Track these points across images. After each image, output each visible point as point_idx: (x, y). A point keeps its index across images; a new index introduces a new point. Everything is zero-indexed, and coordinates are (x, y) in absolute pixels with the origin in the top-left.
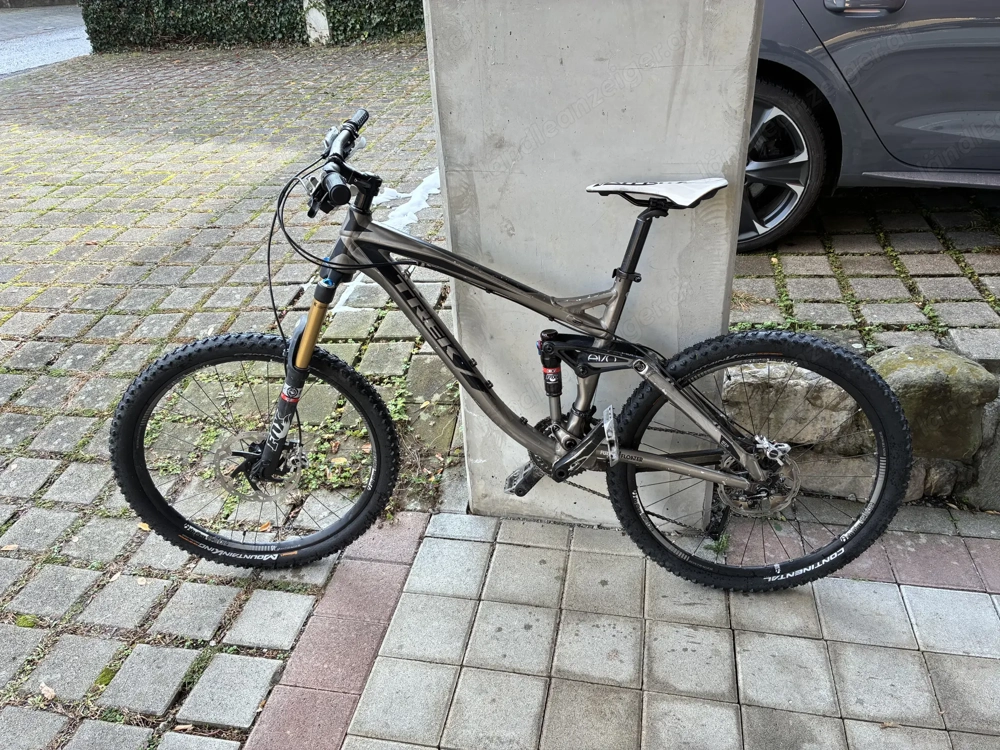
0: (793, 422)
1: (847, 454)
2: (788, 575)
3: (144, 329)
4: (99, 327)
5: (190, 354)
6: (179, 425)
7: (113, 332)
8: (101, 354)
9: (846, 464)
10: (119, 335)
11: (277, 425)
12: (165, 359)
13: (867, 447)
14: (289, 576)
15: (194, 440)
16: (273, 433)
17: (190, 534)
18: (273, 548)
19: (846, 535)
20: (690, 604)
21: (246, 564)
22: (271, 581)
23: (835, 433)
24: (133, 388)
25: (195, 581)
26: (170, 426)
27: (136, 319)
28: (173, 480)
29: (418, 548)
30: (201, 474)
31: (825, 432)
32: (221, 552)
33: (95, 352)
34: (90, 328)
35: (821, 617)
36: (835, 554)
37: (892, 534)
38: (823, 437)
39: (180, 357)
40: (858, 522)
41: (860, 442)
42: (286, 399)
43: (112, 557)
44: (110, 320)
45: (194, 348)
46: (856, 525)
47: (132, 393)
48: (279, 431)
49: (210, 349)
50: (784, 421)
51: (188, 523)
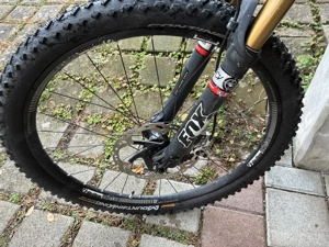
3: (40, 14)
4: (13, 13)
5: (85, 22)
6: (67, 82)
7: (21, 16)
8: (14, 30)
10: (25, 18)
11: (197, 123)
12: (48, 28)
14: (167, 221)
15: (78, 93)
16: (188, 131)
17: (88, 196)
18: (155, 202)
21: (133, 212)
22: (154, 226)
24: (10, 69)
25: (91, 220)
26: (62, 83)
27: (34, 9)
28: (67, 124)
29: (264, 199)
30: (86, 120)
32: (114, 206)
33: (11, 29)
34: (8, 13)
39: (70, 25)
42: (220, 93)
43: (27, 191)
44: (19, 9)
45: (91, 13)
47: (10, 75)
48: (196, 129)
49: (115, 14)
51: (86, 187)
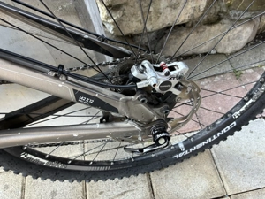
0: (169, 9)
1: (210, 23)
2: (191, 150)
9: (209, 31)
13: (223, 12)
19: (238, 113)
20: (122, 194)
23: (202, 8)
31: (195, 10)
35: (221, 171)
36: (228, 127)
37: (246, 73)
38: (193, 15)
40: (251, 101)
41: (218, 10)
46: (248, 104)
50: (161, 11)
